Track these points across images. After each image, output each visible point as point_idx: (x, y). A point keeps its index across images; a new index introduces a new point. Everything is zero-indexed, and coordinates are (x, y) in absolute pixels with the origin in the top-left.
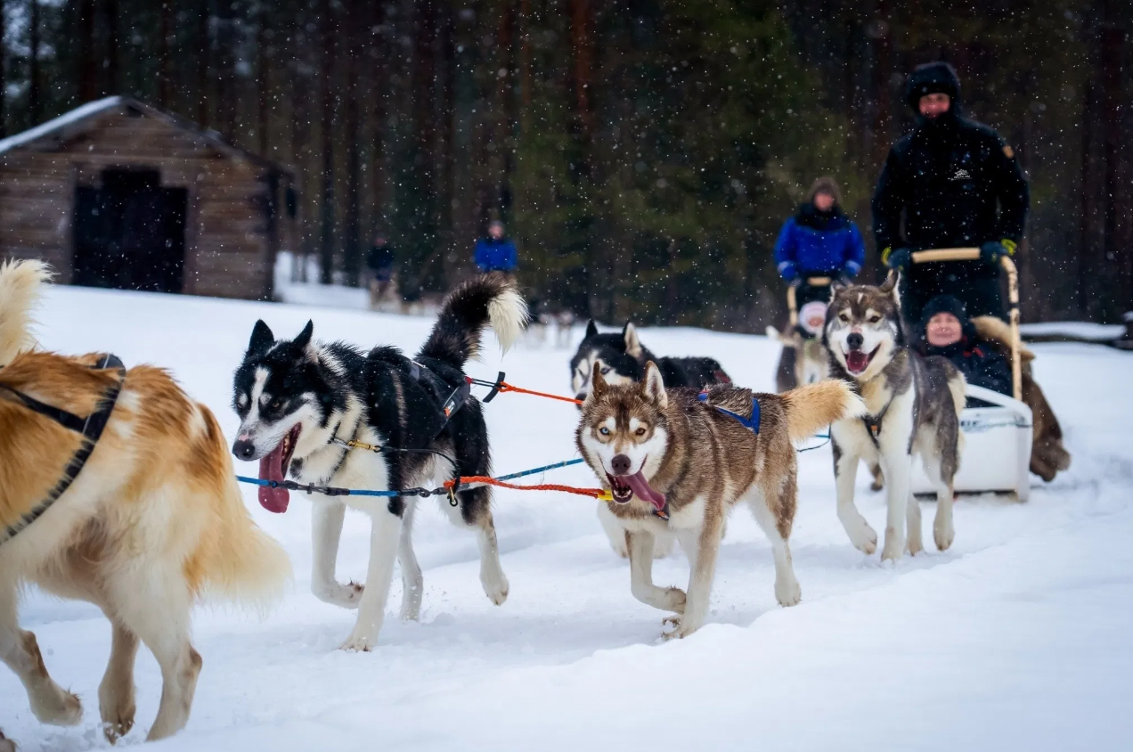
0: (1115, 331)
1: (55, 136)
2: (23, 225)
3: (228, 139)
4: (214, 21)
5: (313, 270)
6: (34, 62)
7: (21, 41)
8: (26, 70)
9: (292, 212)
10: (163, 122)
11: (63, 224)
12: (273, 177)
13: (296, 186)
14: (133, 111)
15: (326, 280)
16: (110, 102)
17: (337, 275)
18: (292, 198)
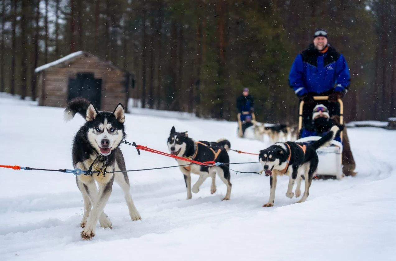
0: (385, 124)
1: (63, 63)
2: (53, 90)
3: (114, 64)
4: (111, 29)
5: (140, 104)
6: (57, 40)
7: (53, 34)
8: (54, 43)
9: (133, 86)
10: (94, 59)
11: (65, 90)
12: (128, 75)
13: (135, 79)
14: (86, 56)
15: (143, 107)
16: (79, 53)
17: (147, 105)
18: (133, 82)
